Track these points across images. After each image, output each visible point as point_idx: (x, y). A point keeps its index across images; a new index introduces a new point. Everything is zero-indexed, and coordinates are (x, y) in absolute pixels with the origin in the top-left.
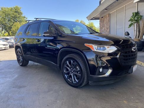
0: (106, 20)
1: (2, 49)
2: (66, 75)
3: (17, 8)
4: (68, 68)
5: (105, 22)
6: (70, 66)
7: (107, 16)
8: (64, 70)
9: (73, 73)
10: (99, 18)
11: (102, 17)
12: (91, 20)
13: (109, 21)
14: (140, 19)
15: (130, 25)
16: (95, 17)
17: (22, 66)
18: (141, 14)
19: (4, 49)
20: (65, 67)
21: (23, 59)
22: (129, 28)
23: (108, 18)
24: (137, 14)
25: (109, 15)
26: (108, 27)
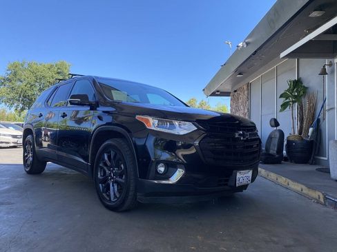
0: (243, 96)
1: (8, 145)
2: (100, 185)
3: (62, 64)
4: (105, 168)
5: (240, 101)
6: (109, 163)
7: (245, 87)
8: (99, 173)
9: (113, 178)
10: (230, 93)
11: (235, 91)
12: (210, 96)
13: (249, 98)
14: (302, 93)
15: (284, 106)
16: (222, 91)
17: (29, 173)
18: (305, 84)
19: (12, 145)
20: (102, 168)
21: (33, 157)
22: (281, 111)
23: (246, 92)
24: (297, 84)
25: (249, 85)
26: (246, 111)
